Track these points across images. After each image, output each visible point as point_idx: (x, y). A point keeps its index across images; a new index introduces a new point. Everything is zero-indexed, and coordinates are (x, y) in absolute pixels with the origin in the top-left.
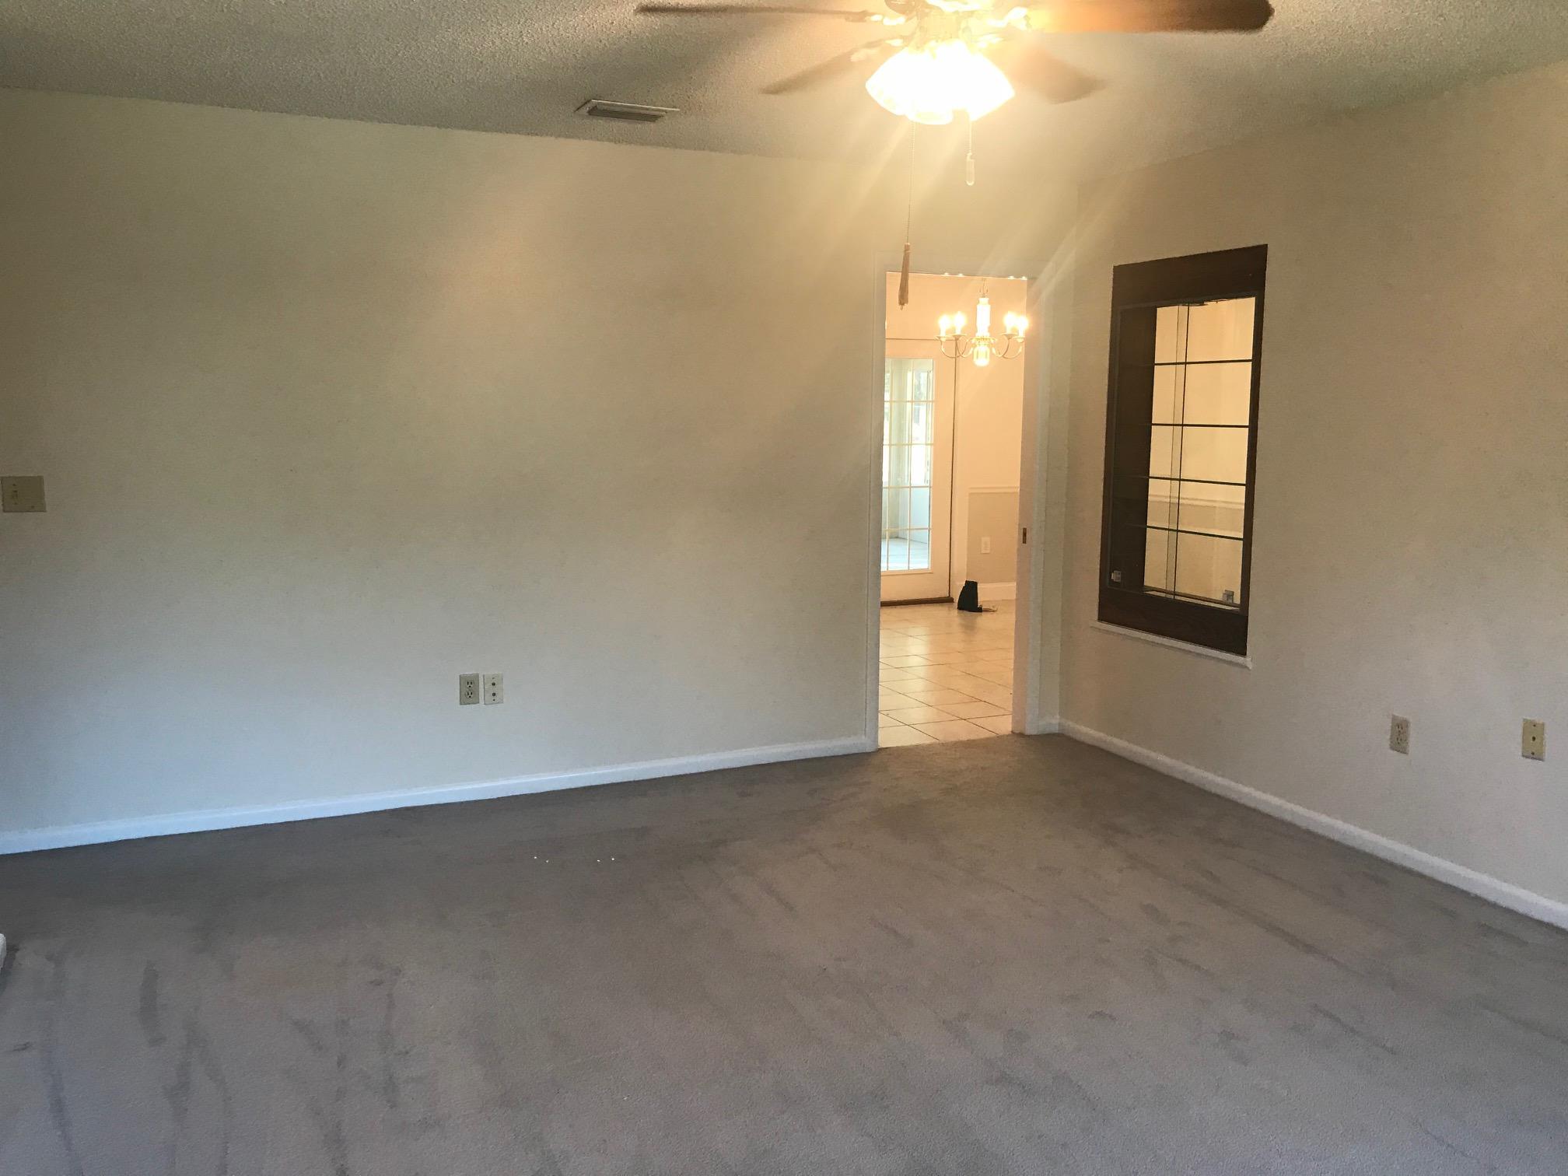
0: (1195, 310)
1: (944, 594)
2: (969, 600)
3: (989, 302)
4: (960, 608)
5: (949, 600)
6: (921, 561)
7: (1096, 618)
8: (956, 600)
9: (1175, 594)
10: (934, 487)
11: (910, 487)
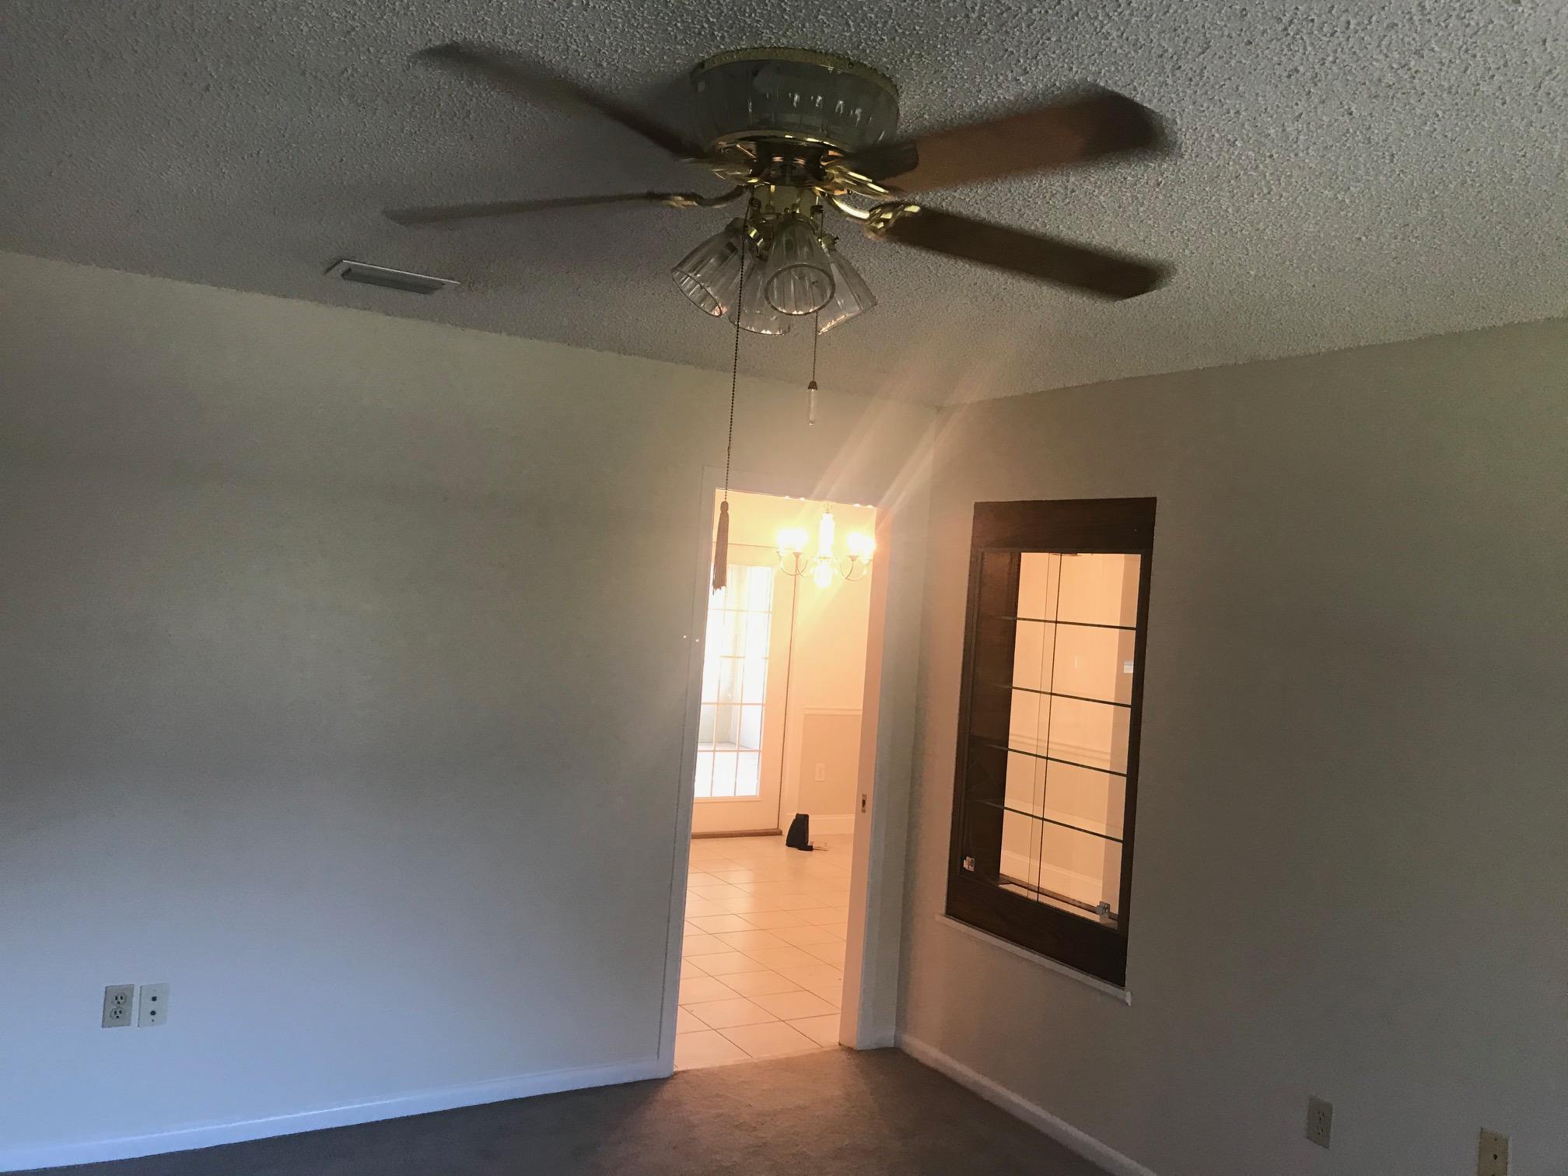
0: (1066, 558)
1: (773, 826)
2: (798, 836)
3: (834, 519)
4: (790, 844)
5: (777, 833)
6: (749, 786)
7: (943, 910)
8: (786, 832)
9: (1039, 891)
10: (767, 706)
11: (742, 704)
